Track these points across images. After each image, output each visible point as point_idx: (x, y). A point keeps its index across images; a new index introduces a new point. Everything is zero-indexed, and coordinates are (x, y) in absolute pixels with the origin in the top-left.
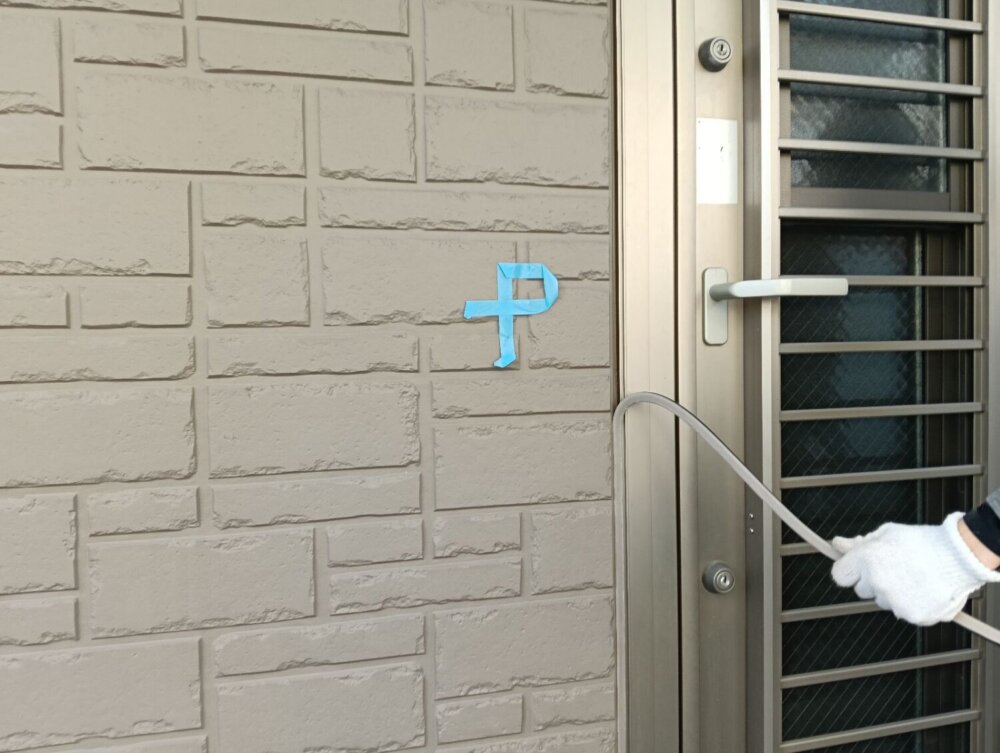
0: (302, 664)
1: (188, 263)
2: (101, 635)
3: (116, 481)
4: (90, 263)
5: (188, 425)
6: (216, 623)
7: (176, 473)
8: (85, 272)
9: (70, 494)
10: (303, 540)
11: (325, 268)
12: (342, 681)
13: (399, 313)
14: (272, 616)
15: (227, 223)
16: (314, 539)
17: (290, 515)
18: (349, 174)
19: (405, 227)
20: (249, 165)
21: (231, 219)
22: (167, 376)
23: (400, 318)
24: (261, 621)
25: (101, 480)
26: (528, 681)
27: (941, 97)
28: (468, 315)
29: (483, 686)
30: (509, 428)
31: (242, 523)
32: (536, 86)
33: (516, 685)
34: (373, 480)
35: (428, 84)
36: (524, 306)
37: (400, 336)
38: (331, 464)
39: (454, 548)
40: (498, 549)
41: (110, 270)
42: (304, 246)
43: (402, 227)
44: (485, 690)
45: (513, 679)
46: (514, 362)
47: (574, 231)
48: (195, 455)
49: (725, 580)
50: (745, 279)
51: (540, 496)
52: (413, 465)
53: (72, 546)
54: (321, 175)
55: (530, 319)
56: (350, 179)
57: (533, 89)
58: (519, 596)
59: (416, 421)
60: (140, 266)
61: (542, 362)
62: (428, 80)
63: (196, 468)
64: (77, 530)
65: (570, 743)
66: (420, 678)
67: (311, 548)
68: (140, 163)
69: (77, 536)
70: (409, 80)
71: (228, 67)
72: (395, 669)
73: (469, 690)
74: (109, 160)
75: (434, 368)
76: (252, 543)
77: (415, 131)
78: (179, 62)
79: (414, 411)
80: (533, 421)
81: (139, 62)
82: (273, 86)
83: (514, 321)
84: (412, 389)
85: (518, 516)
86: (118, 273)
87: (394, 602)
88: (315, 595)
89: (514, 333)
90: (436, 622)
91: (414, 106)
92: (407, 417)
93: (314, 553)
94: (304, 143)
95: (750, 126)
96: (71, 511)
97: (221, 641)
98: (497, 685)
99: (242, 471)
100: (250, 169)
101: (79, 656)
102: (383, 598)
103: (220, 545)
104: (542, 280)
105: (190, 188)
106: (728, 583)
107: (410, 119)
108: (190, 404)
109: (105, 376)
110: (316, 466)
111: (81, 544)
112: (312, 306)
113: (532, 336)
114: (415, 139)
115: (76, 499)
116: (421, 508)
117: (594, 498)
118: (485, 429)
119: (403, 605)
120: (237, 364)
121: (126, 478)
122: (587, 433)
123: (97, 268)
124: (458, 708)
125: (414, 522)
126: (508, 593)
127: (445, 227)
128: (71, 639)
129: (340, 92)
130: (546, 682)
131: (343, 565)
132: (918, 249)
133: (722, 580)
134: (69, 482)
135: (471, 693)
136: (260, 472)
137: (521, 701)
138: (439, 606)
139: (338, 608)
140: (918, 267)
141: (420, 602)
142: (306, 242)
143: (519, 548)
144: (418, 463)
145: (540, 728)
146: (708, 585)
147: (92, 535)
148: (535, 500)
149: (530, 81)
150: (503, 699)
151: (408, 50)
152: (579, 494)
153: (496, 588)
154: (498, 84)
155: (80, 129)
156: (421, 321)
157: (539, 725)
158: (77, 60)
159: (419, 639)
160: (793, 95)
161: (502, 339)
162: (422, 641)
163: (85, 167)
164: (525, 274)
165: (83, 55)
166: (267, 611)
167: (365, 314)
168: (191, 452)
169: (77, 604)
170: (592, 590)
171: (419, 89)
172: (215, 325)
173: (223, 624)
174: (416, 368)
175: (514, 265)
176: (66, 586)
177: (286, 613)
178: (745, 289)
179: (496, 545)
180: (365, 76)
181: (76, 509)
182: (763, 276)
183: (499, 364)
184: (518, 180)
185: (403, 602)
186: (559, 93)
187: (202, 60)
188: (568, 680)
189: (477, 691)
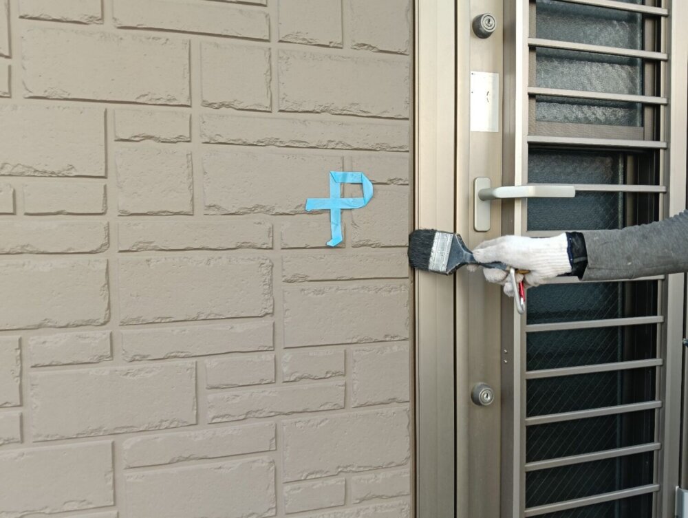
0: (187, 459)
1: (104, 167)
2: (40, 439)
3: (51, 327)
4: (31, 167)
5: (104, 286)
6: (125, 430)
7: (95, 321)
8: (27, 174)
9: (15, 337)
10: (188, 370)
11: (205, 173)
12: (216, 471)
13: (258, 206)
14: (165, 424)
15: (133, 139)
16: (196, 369)
17: (179, 352)
18: (222, 105)
19: (263, 144)
20: (150, 97)
21: (136, 137)
22: (88, 251)
23: (259, 210)
24: (157, 428)
25: (39, 326)
26: (349, 469)
27: (639, 61)
28: (309, 208)
29: (317, 473)
30: (338, 289)
31: (143, 358)
32: (358, 45)
33: (341, 471)
34: (240, 327)
35: (280, 41)
36: (348, 202)
37: (260, 223)
38: (209, 315)
39: (297, 375)
40: (328, 375)
41: (45, 172)
42: (190, 156)
43: (260, 144)
44: (318, 476)
45: (339, 467)
46: (341, 243)
47: (384, 149)
48: (109, 308)
49: (487, 397)
50: (502, 186)
51: (359, 338)
52: (268, 316)
53: (18, 374)
54: (202, 105)
55: (353, 212)
56: (223, 109)
57: (356, 47)
58: (344, 408)
59: (271, 285)
60: (69, 170)
61: (361, 243)
62: (281, 39)
63: (109, 318)
64: (21, 363)
65: (379, 511)
66: (273, 468)
67: (194, 375)
68: (69, 94)
69: (21, 367)
70: (267, 38)
71: (135, 25)
72: (254, 462)
73: (307, 476)
74: (46, 91)
75: (284, 246)
76: (150, 372)
77: (271, 75)
78: (98, 20)
79: (269, 277)
80: (355, 284)
81: (68, 20)
82: (167, 40)
83: (341, 213)
84: (268, 261)
85: (343, 352)
86: (52, 174)
87: (254, 414)
88: (197, 410)
89: (341, 222)
90: (285, 428)
91: (270, 57)
92: (264, 282)
93: (196, 379)
94: (190, 82)
95: (507, 78)
96: (16, 349)
97: (128, 444)
98: (328, 472)
99: (143, 320)
100: (150, 100)
101: (23, 454)
102: (246, 411)
103: (127, 374)
104: (361, 184)
105: (106, 113)
106: (489, 398)
107: (267, 67)
108: (105, 271)
109: (42, 250)
110: (198, 317)
111: (25, 373)
112: (195, 200)
113: (354, 224)
114: (270, 80)
115: (20, 340)
116: (274, 346)
117: (396, 339)
118: (320, 291)
119: (261, 416)
120: (140, 242)
121: (57, 325)
122: (392, 293)
123: (36, 171)
124: (299, 488)
125: (269, 357)
126: (336, 407)
127: (292, 145)
128: (18, 442)
129: (217, 45)
130: (362, 469)
131: (217, 388)
132: (621, 166)
133: (485, 396)
134: (15, 327)
135: (309, 477)
136: (157, 321)
137: (344, 483)
138: (286, 416)
139: (213, 418)
140: (621, 179)
141: (273, 414)
142: (191, 154)
143: (344, 375)
144: (272, 314)
145: (358, 501)
146: (475, 400)
147: (32, 367)
148: (355, 340)
149: (354, 41)
150: (332, 481)
151: (266, 16)
152: (386, 336)
153: (327, 403)
154: (331, 43)
155: (24, 68)
156: (274, 213)
157: (357, 499)
158: (22, 17)
159: (272, 439)
160: (538, 56)
161: (333, 226)
162: (274, 441)
163: (27, 96)
164: (350, 179)
165: (26, 13)
166: (162, 421)
167: (234, 207)
168: (106, 306)
169: (21, 417)
170: (395, 403)
171: (274, 45)
172: (124, 213)
173: (130, 430)
174: (271, 246)
175: (342, 173)
176: (14, 404)
177: (176, 423)
178: (503, 192)
179: (327, 373)
180: (235, 35)
181: (20, 347)
182: (516, 184)
183: (331, 243)
184: (345, 112)
185: (261, 413)
186: (374, 50)
187: (115, 19)
188: (378, 468)
189: (313, 476)
